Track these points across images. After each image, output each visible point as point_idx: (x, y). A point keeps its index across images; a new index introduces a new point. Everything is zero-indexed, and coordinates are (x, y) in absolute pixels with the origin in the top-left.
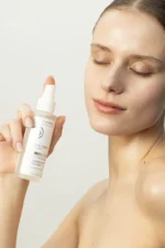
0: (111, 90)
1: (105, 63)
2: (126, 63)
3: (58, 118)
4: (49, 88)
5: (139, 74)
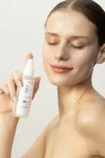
0: (61, 59)
1: (55, 44)
3: (36, 78)
4: (30, 60)
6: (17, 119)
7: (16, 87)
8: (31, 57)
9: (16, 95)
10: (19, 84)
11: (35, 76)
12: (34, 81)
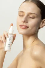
2: (28, 15)
3: (14, 35)
4: (12, 26)
5: (31, 18)
6: (5, 52)
7: (5, 38)
8: (12, 25)
9: (5, 42)
10: (6, 37)
11: (14, 33)
12: (13, 36)
